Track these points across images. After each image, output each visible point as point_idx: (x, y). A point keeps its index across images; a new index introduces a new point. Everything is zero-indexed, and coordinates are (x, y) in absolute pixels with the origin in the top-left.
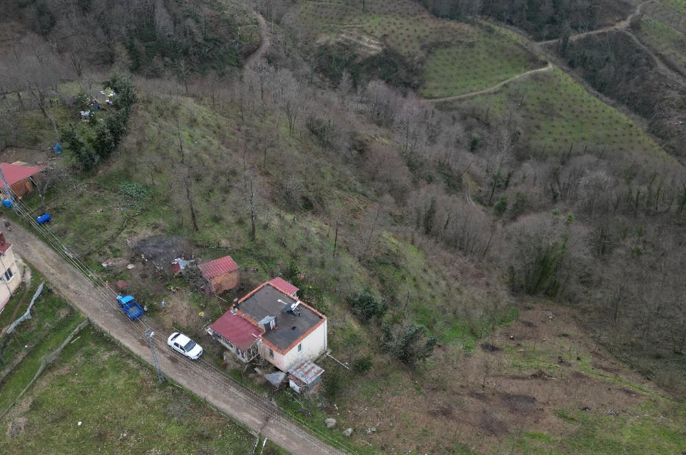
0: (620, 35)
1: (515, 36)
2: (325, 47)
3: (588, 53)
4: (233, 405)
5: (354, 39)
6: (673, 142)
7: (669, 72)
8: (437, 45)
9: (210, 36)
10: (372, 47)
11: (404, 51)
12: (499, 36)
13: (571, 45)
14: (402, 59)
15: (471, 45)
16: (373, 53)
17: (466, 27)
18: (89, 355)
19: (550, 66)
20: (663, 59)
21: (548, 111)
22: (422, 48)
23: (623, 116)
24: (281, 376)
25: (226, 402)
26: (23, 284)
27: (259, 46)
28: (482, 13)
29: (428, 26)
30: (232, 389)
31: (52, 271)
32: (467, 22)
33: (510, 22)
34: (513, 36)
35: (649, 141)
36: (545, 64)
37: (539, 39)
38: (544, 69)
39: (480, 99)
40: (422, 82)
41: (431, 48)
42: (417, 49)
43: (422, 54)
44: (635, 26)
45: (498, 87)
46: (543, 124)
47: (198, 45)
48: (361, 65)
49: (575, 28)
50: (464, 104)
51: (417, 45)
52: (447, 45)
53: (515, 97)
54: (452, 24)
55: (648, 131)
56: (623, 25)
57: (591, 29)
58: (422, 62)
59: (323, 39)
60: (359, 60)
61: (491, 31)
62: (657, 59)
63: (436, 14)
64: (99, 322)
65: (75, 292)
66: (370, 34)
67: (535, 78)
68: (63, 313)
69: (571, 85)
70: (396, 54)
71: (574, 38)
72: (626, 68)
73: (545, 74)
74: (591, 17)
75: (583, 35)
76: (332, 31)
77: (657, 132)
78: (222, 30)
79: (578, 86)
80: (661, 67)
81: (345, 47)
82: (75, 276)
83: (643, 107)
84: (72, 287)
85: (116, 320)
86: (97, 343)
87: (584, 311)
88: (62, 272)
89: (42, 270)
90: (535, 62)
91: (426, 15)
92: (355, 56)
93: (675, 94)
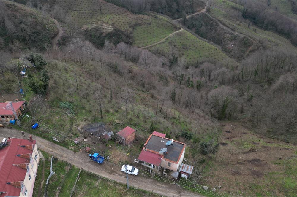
0: (204, 14)
1: (166, 19)
2: (87, 31)
3: (194, 23)
4: (162, 191)
5: (100, 26)
6: (232, 53)
7: (224, 27)
8: (136, 25)
9: (34, 30)
10: (109, 29)
11: (123, 29)
12: (160, 19)
13: (187, 20)
14: (122, 32)
15: (150, 24)
16: (110, 31)
17: (146, 17)
18: (89, 185)
19: (182, 29)
20: (221, 22)
21: (185, 47)
22: (130, 27)
23: (213, 46)
24: (178, 174)
25: (159, 190)
26: (40, 159)
27: (58, 33)
28: (151, 10)
29: (131, 18)
30: (158, 184)
31: (51, 150)
32: (146, 14)
33: (162, 13)
34: (165, 18)
35: (224, 54)
36: (180, 29)
37: (174, 19)
38: (180, 31)
39: (158, 46)
40: (133, 41)
41: (134, 26)
42: (128, 28)
43: (131, 29)
44: (208, 11)
45: (164, 40)
46: (184, 53)
47: (29, 36)
48: (105, 37)
49: (187, 13)
50: (153, 48)
51: (128, 26)
52: (140, 25)
53: (171, 43)
54: (140, 16)
55: (222, 51)
56: (204, 11)
57: (193, 13)
58: (131, 33)
59: (85, 27)
60: (104, 34)
61: (156, 17)
62: (219, 22)
63: (133, 12)
64: (86, 169)
65: (67, 157)
66: (106, 23)
67: (178, 35)
68: (68, 169)
69: (191, 36)
70: (120, 31)
71: (187, 17)
72: (209, 27)
73: (181, 33)
74: (192, 9)
75: (190, 16)
76: (89, 23)
77: (225, 50)
78: (39, 28)
79: (194, 36)
80: (221, 25)
81: (96, 30)
82: (63, 150)
83: (218, 41)
84: (64, 155)
85: (93, 166)
86: (89, 179)
87: (244, 122)
88: (56, 149)
89: (46, 150)
90: (176, 28)
91: (129, 13)
92: (102, 33)
93: (228, 35)
